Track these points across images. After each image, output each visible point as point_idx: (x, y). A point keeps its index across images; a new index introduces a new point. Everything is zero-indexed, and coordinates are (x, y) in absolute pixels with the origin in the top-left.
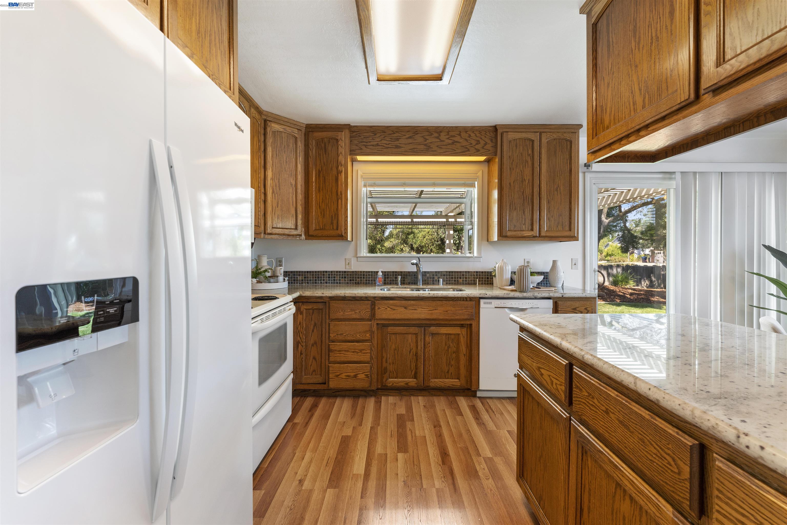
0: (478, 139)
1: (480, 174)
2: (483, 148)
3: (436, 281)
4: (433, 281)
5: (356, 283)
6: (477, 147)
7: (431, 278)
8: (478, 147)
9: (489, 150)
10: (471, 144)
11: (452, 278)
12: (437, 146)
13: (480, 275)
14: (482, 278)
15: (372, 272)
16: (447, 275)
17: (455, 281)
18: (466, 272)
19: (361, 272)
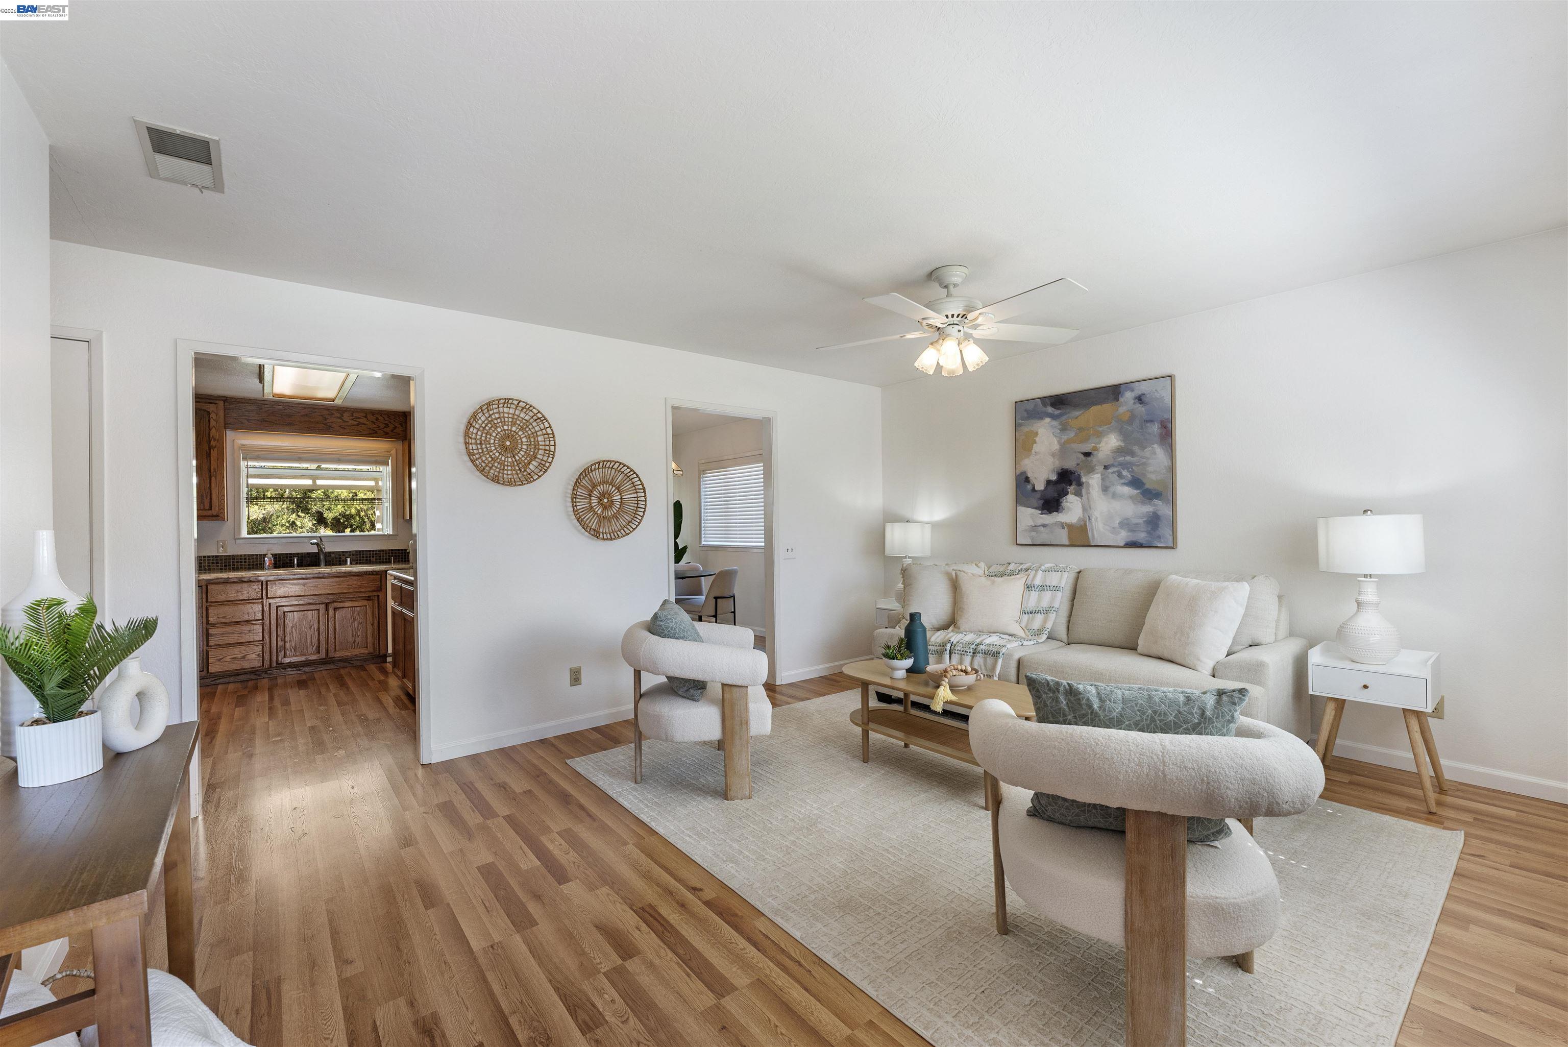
0: (386, 422)
1: (394, 452)
2: (392, 431)
3: (343, 561)
4: (340, 561)
5: (233, 569)
6: (385, 430)
7: (337, 558)
8: (388, 430)
9: (399, 434)
10: (379, 427)
11: (363, 557)
12: (340, 426)
13: (396, 553)
14: (399, 556)
15: (257, 555)
16: (357, 555)
17: (367, 560)
18: (379, 551)
19: (241, 555)
